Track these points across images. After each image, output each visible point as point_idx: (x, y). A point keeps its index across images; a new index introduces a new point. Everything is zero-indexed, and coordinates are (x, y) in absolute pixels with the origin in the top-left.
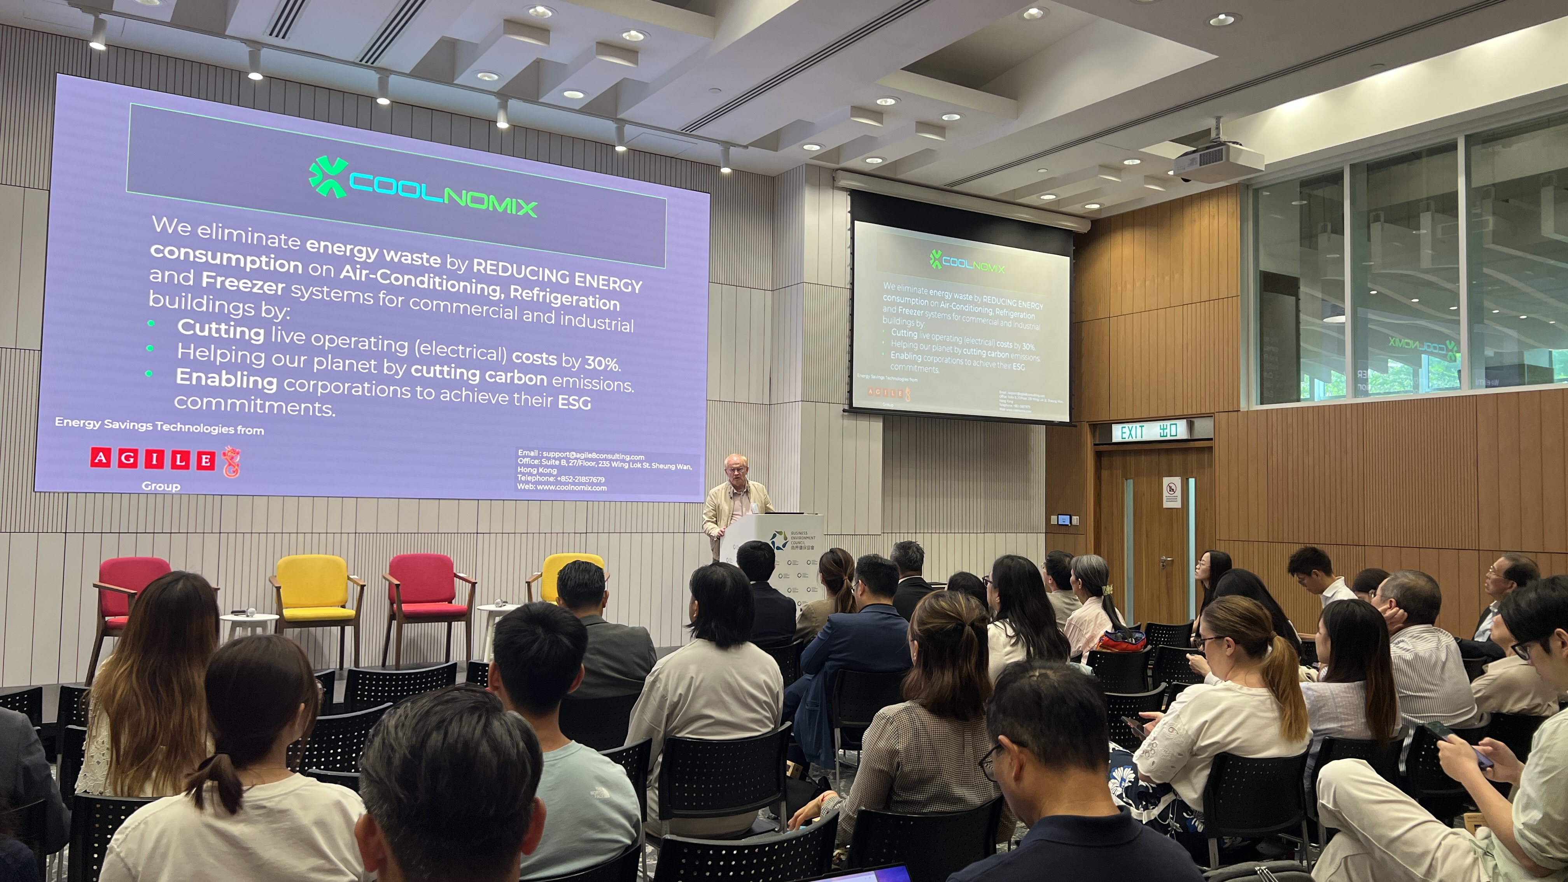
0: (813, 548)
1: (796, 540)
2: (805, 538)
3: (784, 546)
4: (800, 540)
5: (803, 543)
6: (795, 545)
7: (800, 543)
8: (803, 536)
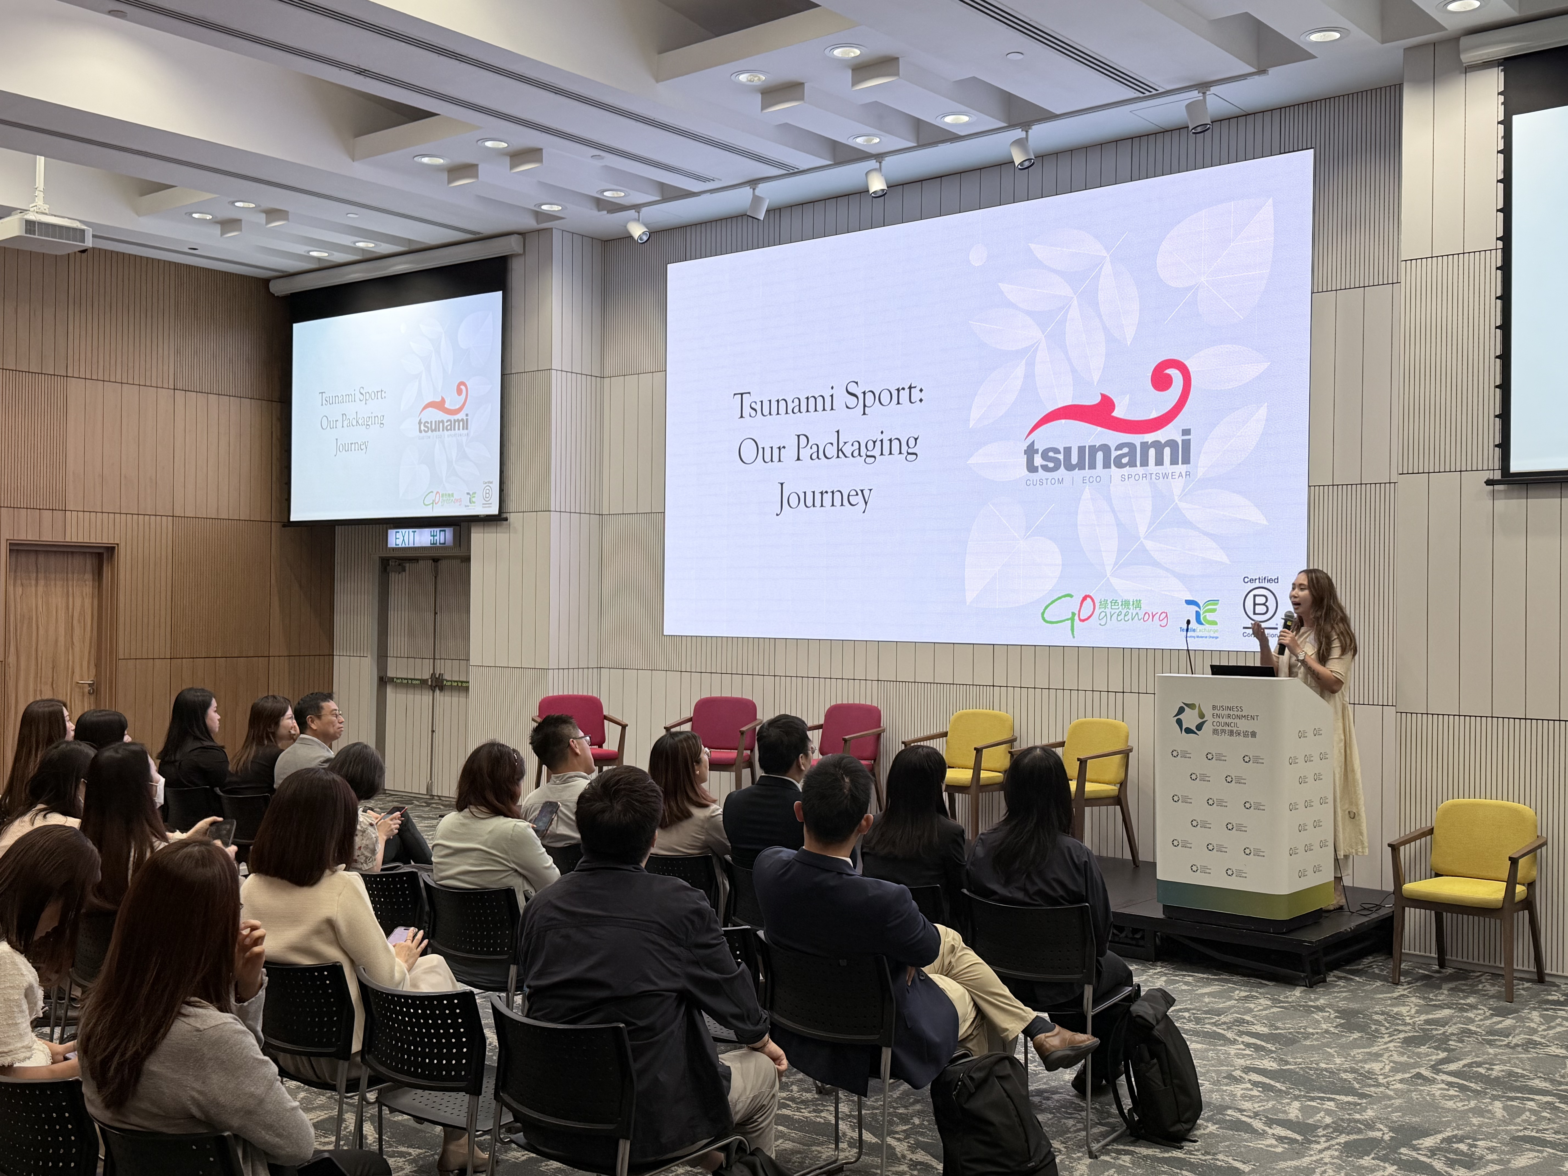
0: (1254, 735)
1: (1220, 720)
2: (1239, 717)
3: (1199, 727)
4: (1229, 721)
5: (1236, 725)
6: (1220, 728)
7: (1228, 725)
8: (1236, 713)
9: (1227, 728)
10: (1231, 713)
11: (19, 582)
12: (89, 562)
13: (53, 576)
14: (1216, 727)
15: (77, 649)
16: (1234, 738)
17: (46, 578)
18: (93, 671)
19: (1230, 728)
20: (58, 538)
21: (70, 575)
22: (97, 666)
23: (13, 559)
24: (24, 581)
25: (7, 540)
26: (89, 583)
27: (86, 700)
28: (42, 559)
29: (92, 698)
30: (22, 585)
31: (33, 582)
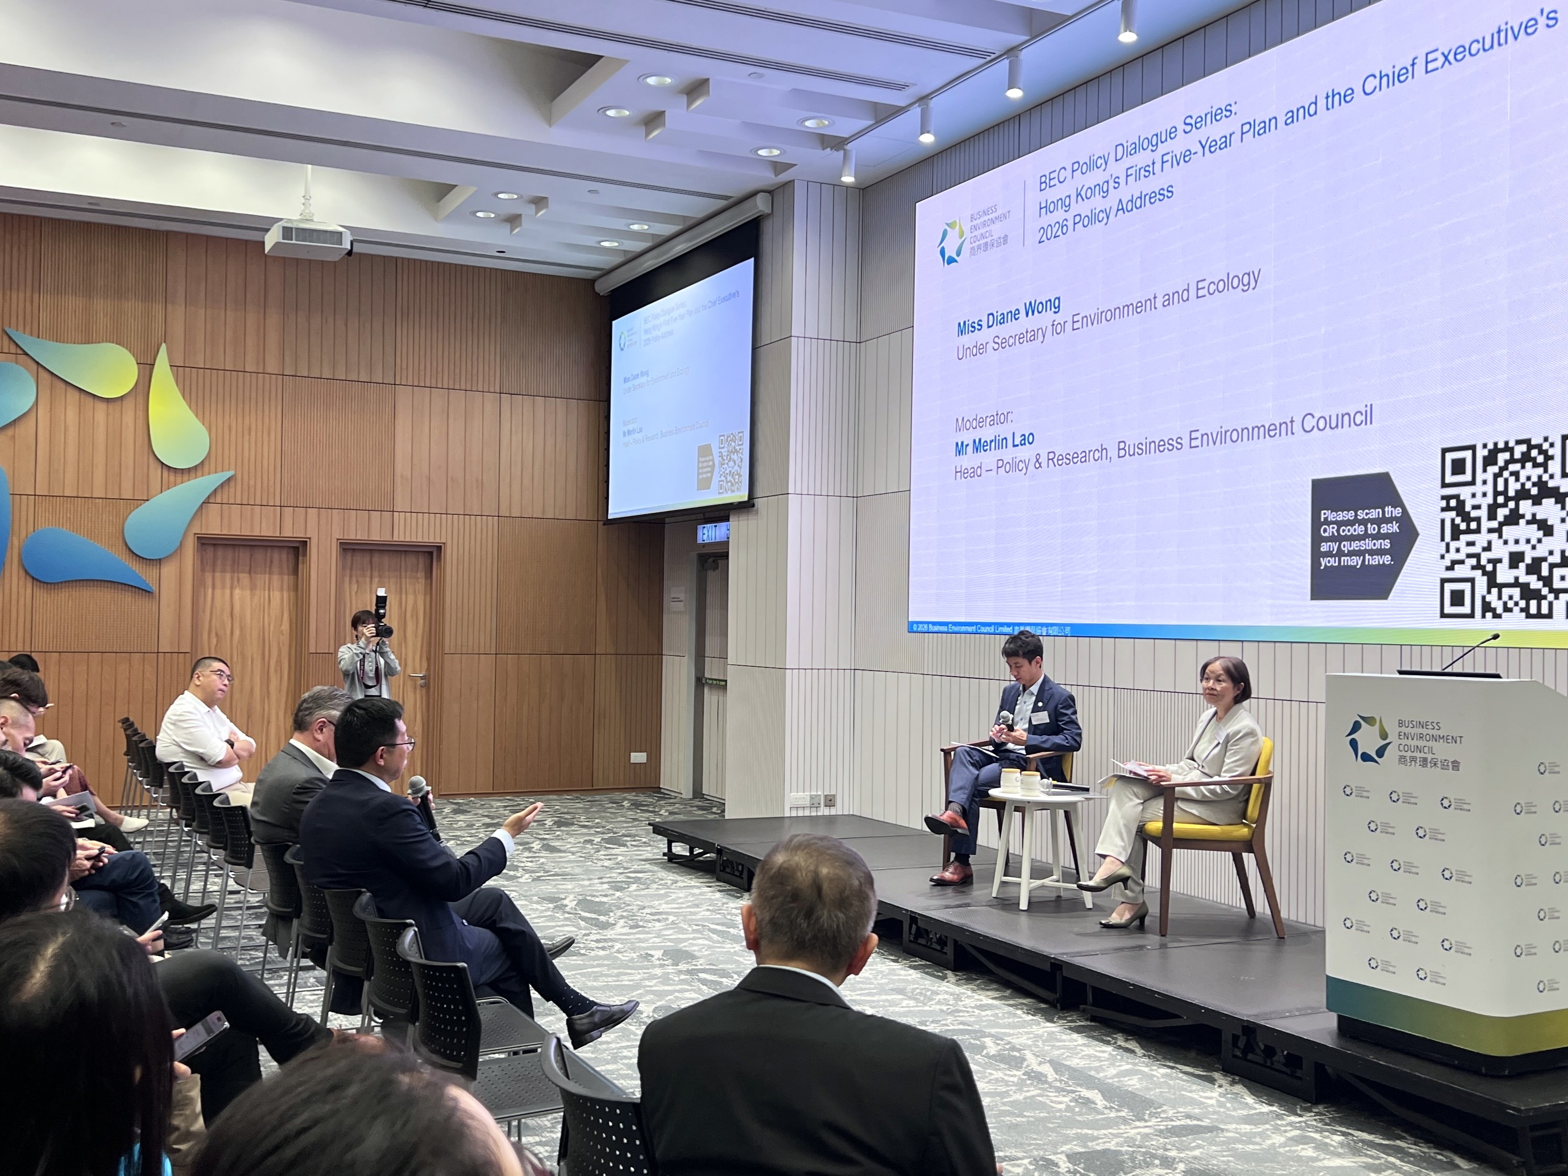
0: (1456, 765)
1: (1409, 742)
2: (1435, 738)
3: (1381, 752)
4: (1421, 743)
5: (1431, 749)
6: (1409, 754)
7: (1419, 749)
8: (1431, 732)
9: (1418, 755)
10: (1424, 731)
11: (354, 579)
12: (421, 561)
13: (387, 573)
14: (1403, 753)
15: (410, 643)
16: (1428, 770)
17: (380, 576)
18: (425, 665)
19: (1422, 755)
20: (386, 537)
21: (403, 574)
22: (428, 660)
23: (349, 558)
24: (360, 579)
25: (338, 539)
26: (422, 581)
27: (418, 692)
28: (376, 559)
29: (424, 690)
30: (357, 582)
31: (368, 579)
